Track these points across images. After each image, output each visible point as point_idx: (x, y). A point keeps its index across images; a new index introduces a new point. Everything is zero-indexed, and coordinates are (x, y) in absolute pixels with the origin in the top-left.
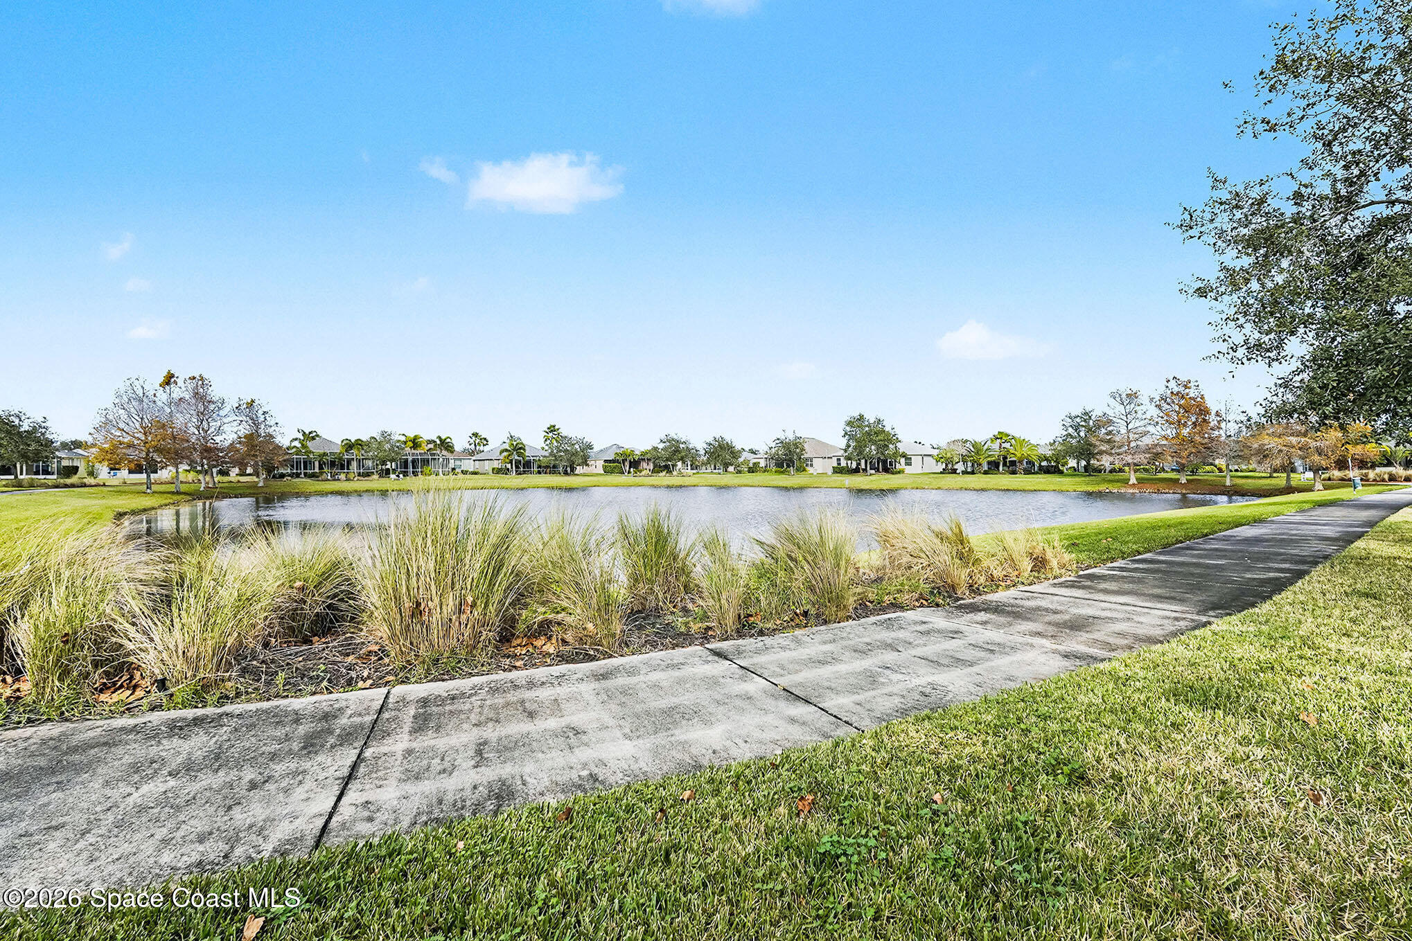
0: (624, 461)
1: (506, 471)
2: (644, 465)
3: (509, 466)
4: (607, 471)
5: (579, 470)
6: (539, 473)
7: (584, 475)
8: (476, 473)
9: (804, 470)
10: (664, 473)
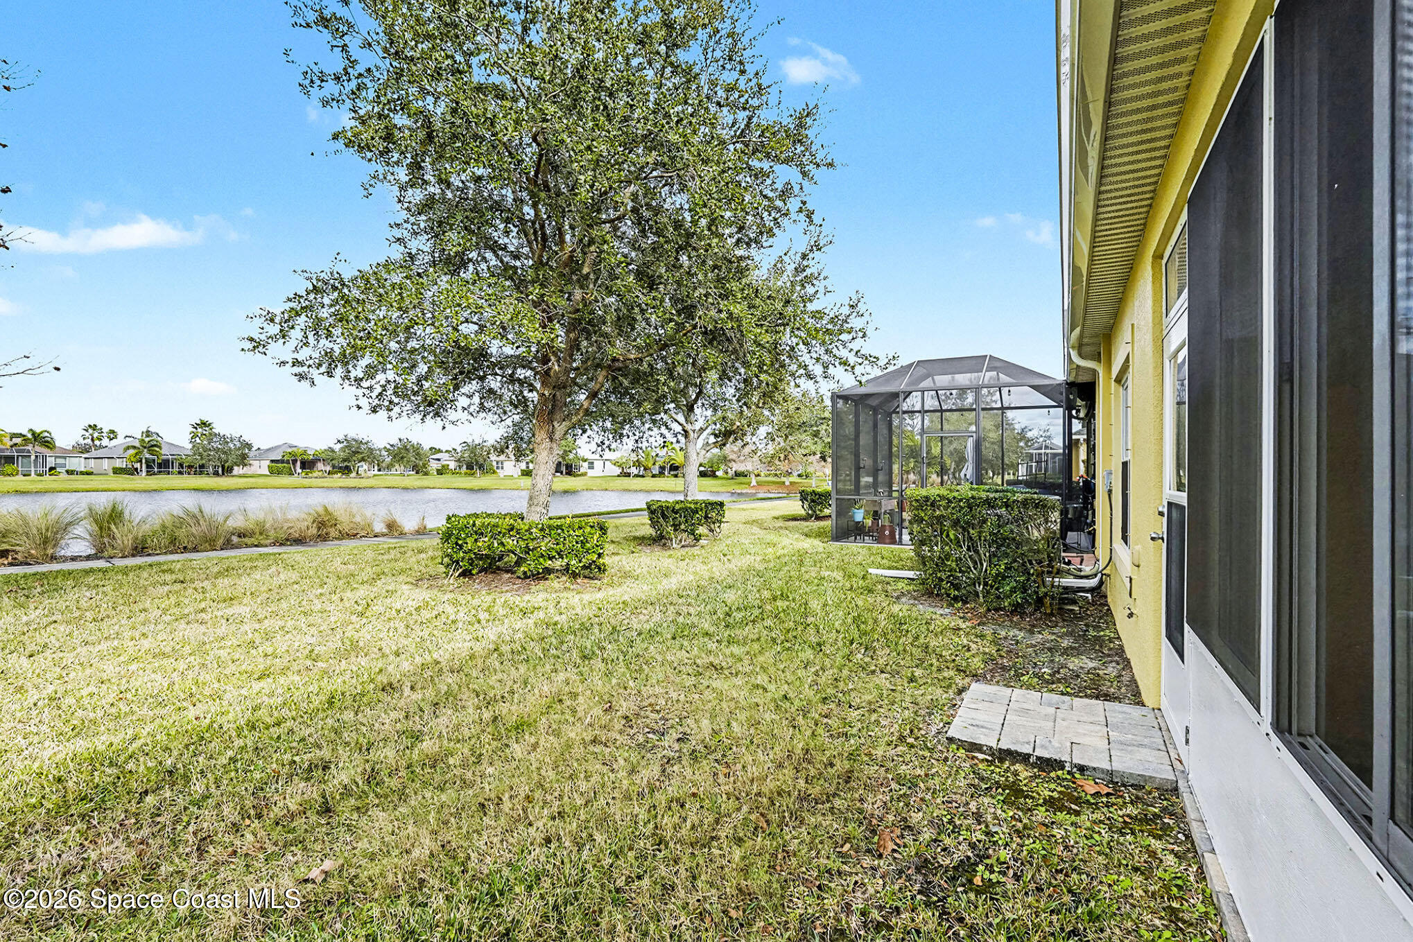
0: (294, 462)
1: (133, 471)
2: (320, 466)
3: (138, 465)
4: (272, 472)
5: (236, 470)
6: (180, 473)
7: (240, 476)
8: (88, 474)
9: (494, 472)
10: (339, 475)
